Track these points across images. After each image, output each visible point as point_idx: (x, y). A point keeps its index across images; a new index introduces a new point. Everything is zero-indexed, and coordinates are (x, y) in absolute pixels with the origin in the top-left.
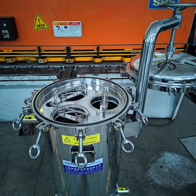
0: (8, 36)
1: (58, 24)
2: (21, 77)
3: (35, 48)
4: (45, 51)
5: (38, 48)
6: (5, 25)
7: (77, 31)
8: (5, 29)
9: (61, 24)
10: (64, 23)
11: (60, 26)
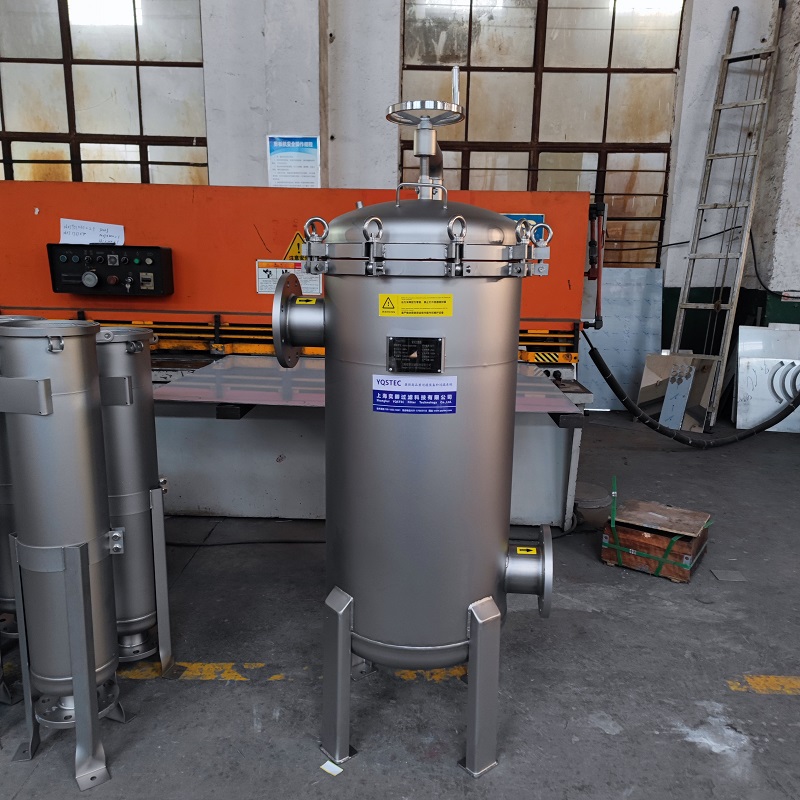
0: (151, 286)
1: (268, 266)
2: (164, 374)
3: (208, 318)
4: (231, 325)
5: (216, 317)
6: (149, 261)
7: (311, 283)
8: (148, 269)
9: (276, 266)
10: (282, 264)
11: (273, 270)
